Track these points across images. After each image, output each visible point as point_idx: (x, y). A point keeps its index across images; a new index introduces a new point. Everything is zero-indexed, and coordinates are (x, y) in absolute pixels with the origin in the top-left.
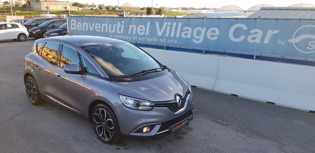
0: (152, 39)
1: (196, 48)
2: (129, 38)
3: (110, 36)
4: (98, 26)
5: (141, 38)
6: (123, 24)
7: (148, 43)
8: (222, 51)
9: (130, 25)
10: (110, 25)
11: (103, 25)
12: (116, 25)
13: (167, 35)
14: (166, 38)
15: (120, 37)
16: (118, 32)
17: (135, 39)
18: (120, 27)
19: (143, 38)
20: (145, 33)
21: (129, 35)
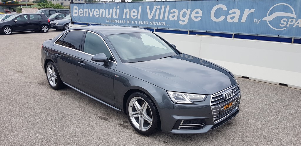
0: (143, 22)
1: (182, 30)
2: (123, 22)
4: (97, 12)
6: (118, 9)
7: (140, 26)
8: (204, 31)
9: (125, 10)
10: (107, 10)
11: (101, 11)
13: (157, 18)
14: (156, 21)
15: (116, 21)
16: (114, 17)
17: (129, 23)
18: (116, 12)
19: (135, 21)
20: (137, 17)
21: (124, 19)
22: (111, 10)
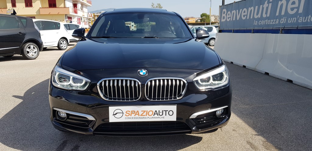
0: (307, 17)
2: (275, 22)
3: (255, 23)
4: (244, 12)
5: (292, 18)
6: (270, 2)
7: (300, 27)
9: (280, 2)
10: (257, 7)
11: (250, 9)
12: (263, 6)
15: (266, 22)
16: (264, 16)
17: (283, 22)
18: (267, 8)
19: (294, 19)
20: (298, 11)
21: (277, 18)
22: (261, 6)
